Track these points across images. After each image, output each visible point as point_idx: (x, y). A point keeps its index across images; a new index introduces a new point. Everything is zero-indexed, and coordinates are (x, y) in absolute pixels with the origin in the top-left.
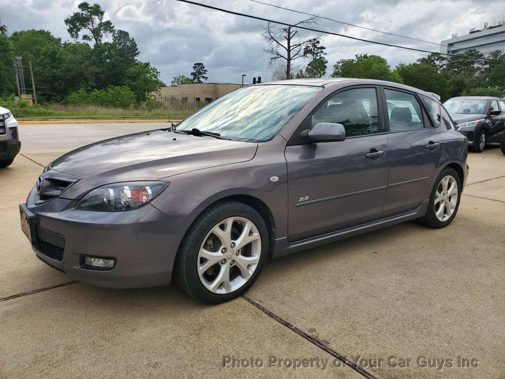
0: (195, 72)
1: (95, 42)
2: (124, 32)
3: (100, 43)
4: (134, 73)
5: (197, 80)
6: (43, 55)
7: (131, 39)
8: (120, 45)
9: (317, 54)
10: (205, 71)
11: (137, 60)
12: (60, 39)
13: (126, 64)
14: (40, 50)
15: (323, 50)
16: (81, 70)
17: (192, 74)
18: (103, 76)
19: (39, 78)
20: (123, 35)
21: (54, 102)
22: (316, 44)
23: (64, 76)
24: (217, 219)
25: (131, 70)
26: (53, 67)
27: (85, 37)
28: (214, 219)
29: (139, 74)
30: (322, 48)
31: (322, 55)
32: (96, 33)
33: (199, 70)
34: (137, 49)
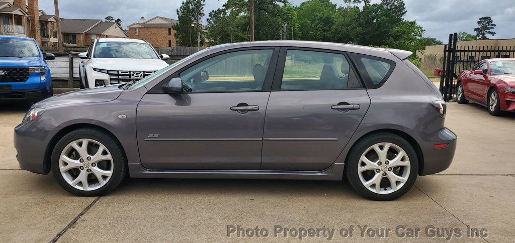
1: (364, 5)
3: (369, 5)
4: (398, 32)
5: (481, 36)
8: (388, 5)
10: (492, 25)
11: (403, 19)
12: (335, 5)
13: (392, 24)
17: (475, 30)
25: (396, 29)
29: (404, 32)
33: (485, 25)
34: (405, 8)
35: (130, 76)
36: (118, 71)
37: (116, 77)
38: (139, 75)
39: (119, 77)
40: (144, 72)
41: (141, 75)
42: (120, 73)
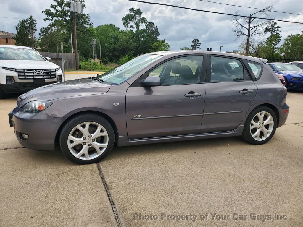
0: (193, 45)
1: (136, 29)
2: (152, 23)
3: (139, 29)
4: (156, 46)
5: (194, 49)
6: (110, 37)
7: (155, 26)
8: (149, 30)
9: (274, 31)
10: (199, 44)
11: (158, 39)
12: (119, 28)
13: (152, 41)
14: (108, 35)
15: (279, 29)
16: (128, 45)
17: (191, 46)
18: (139, 49)
19: (107, 50)
20: (151, 24)
21: (113, 62)
22: (274, 25)
23: (119, 48)
24: (78, 121)
25: (154, 45)
26: (114, 44)
27: (132, 27)
28: (77, 122)
29: (159, 47)
30: (278, 27)
31: (278, 32)
32: (137, 24)
33: (196, 44)
34: (158, 32)
35: (33, 73)
36: (24, 70)
37: (23, 74)
38: (40, 72)
39: (25, 74)
40: (43, 70)
41: (42, 72)
42: (26, 71)
